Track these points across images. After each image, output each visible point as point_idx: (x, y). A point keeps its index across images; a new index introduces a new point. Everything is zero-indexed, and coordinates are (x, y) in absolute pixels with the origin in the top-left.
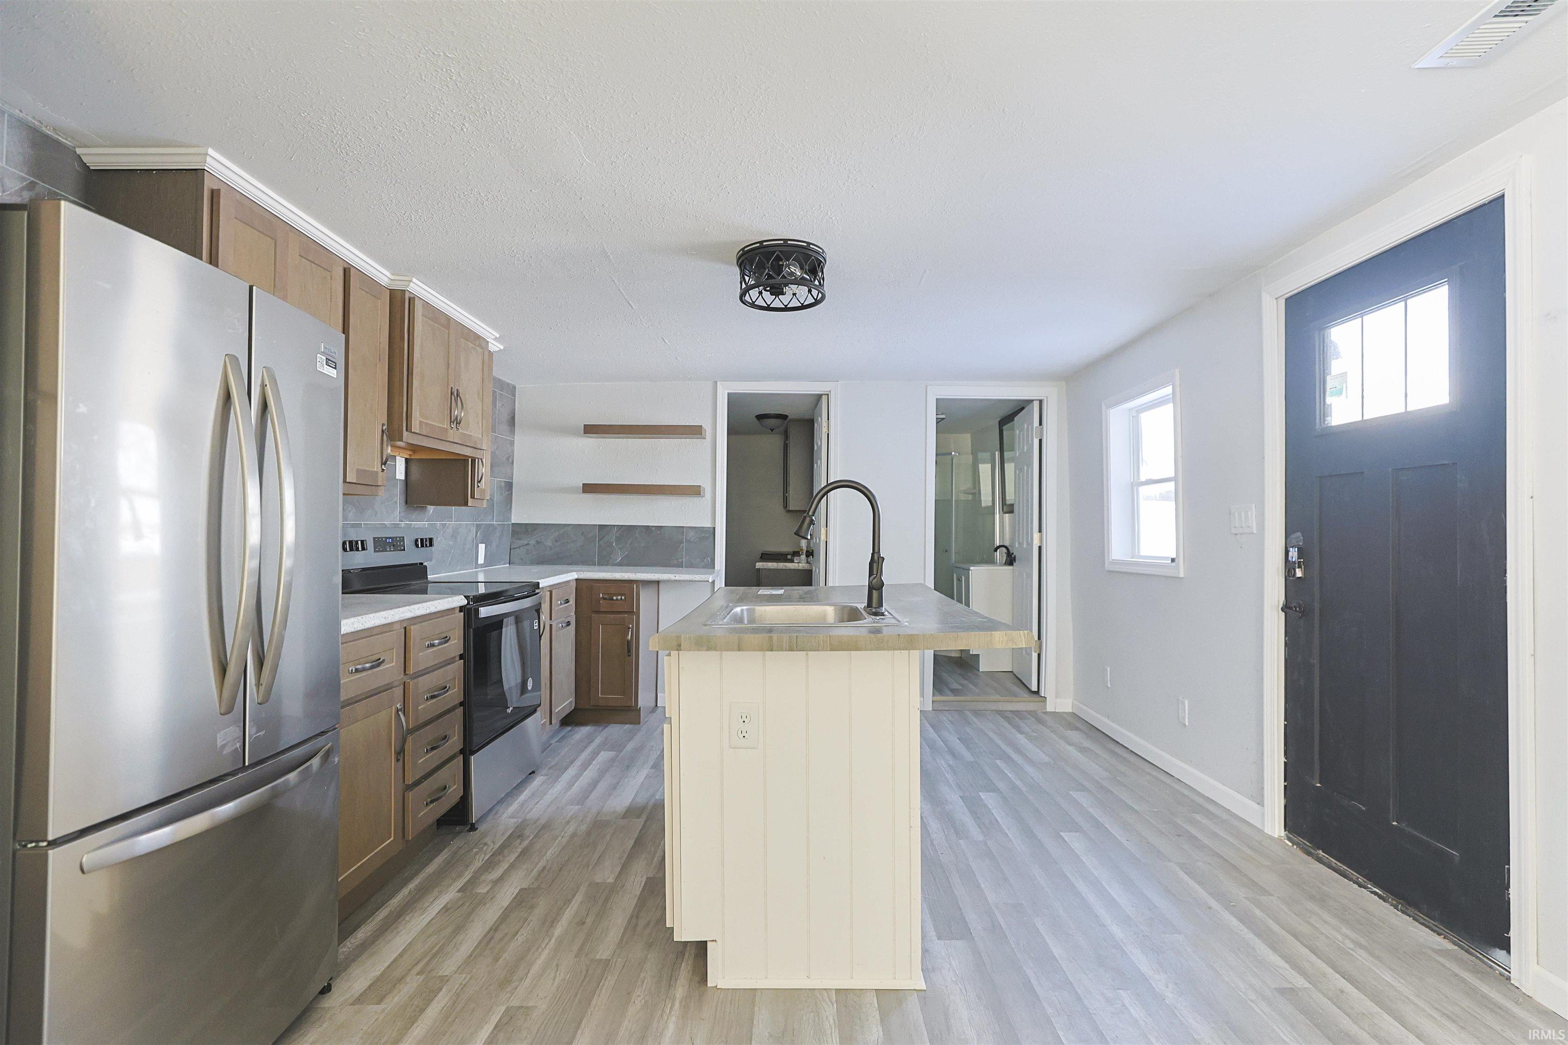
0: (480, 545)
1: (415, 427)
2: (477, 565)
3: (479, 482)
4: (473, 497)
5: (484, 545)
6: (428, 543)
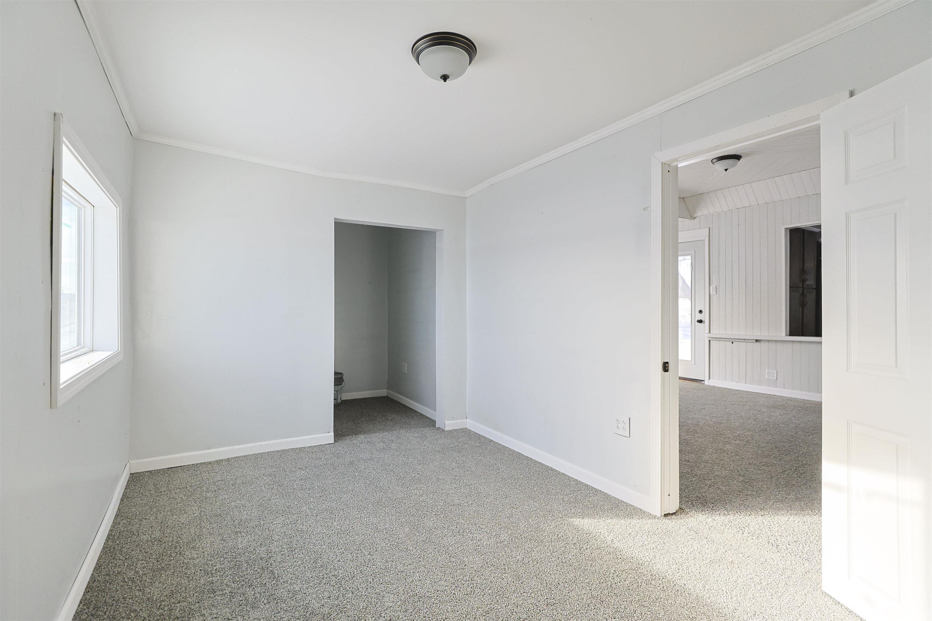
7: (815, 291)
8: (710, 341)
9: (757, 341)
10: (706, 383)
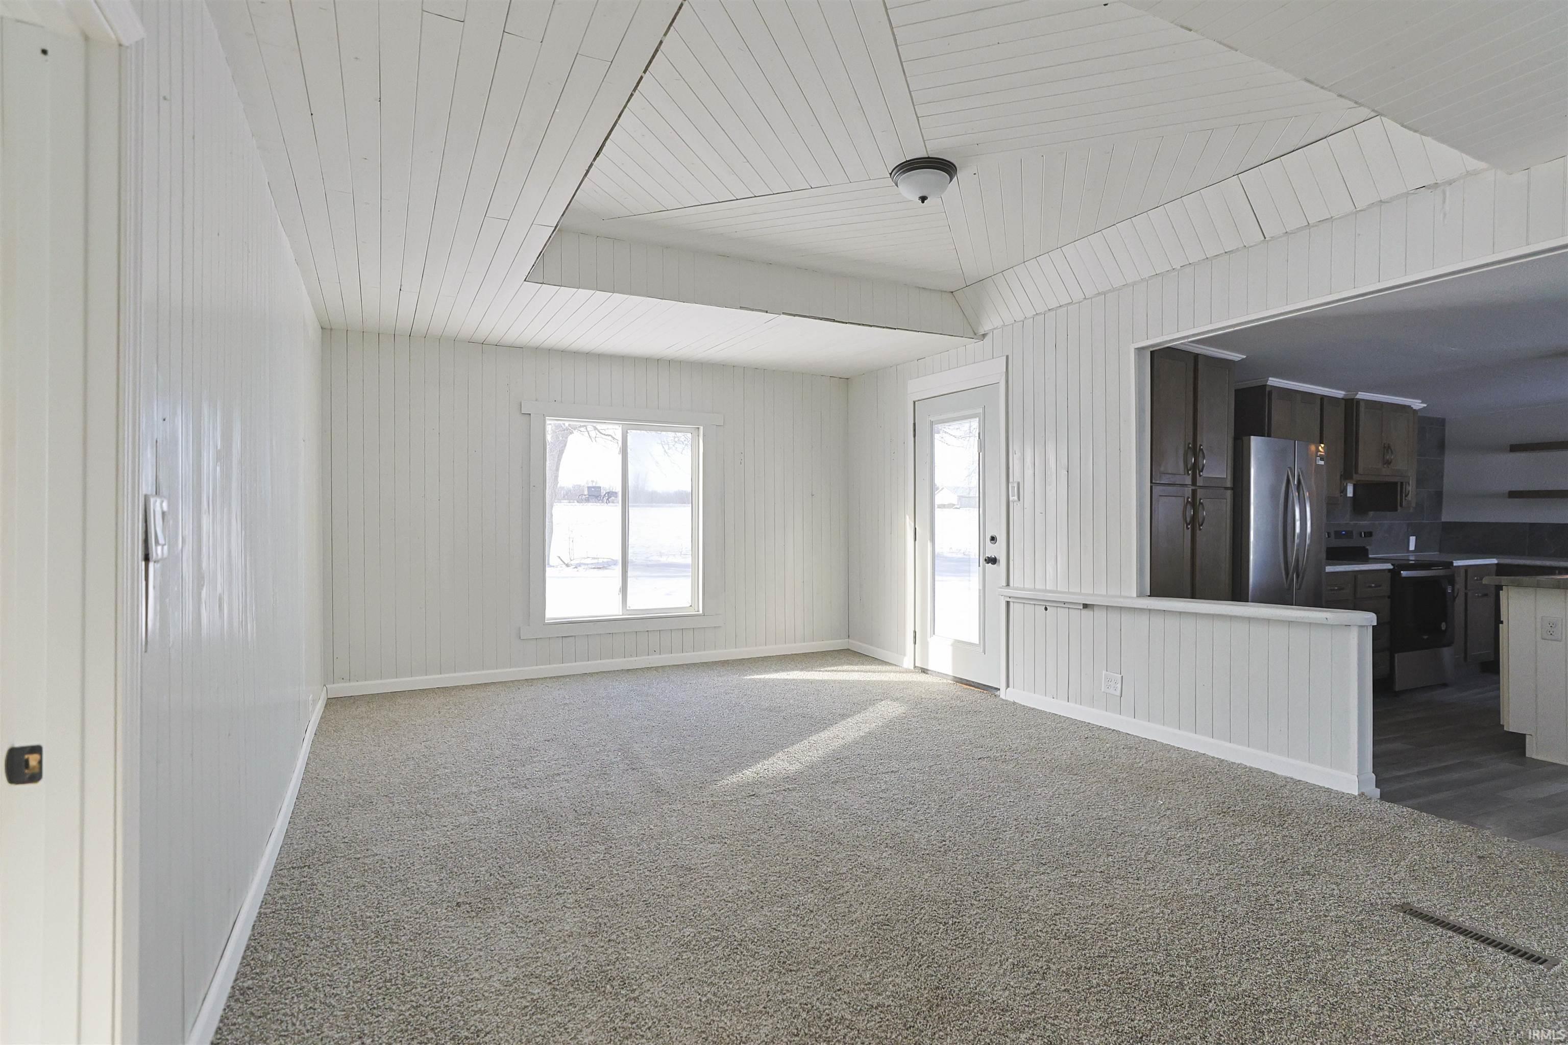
0: (1411, 538)
1: (1360, 470)
2: (1408, 551)
3: (1406, 496)
4: (1401, 505)
5: (1414, 537)
6: (1369, 534)
7: (1229, 493)
8: (1008, 603)
9: (1086, 606)
10: (1002, 694)
